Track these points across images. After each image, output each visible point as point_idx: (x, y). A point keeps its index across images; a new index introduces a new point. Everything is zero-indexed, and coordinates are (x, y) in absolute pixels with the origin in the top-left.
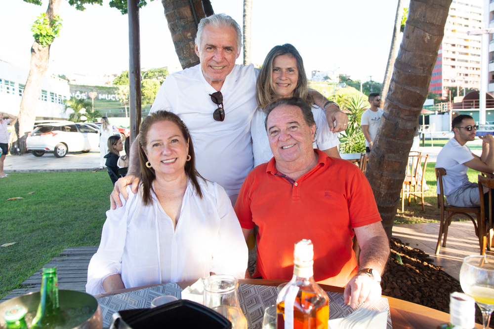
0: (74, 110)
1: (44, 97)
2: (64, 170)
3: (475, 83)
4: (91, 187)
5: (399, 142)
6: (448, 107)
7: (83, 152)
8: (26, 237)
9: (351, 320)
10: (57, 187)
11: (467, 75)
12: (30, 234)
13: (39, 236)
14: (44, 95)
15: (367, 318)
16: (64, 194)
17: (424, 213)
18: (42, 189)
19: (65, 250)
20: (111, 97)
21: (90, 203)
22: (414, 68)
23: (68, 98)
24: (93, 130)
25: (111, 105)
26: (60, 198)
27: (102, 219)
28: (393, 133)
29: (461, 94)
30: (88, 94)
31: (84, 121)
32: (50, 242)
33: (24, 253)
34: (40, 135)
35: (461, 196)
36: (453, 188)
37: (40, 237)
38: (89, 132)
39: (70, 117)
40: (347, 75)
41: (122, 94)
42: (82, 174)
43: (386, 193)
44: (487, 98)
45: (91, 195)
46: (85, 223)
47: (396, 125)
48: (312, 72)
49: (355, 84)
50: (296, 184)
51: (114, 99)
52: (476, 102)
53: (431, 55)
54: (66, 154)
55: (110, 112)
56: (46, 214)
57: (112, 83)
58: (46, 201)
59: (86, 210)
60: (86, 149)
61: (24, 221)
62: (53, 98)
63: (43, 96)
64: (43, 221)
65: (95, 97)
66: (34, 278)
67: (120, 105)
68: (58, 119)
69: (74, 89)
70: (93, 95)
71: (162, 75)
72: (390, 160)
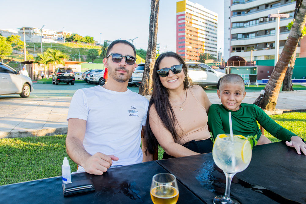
11: (197, 48)
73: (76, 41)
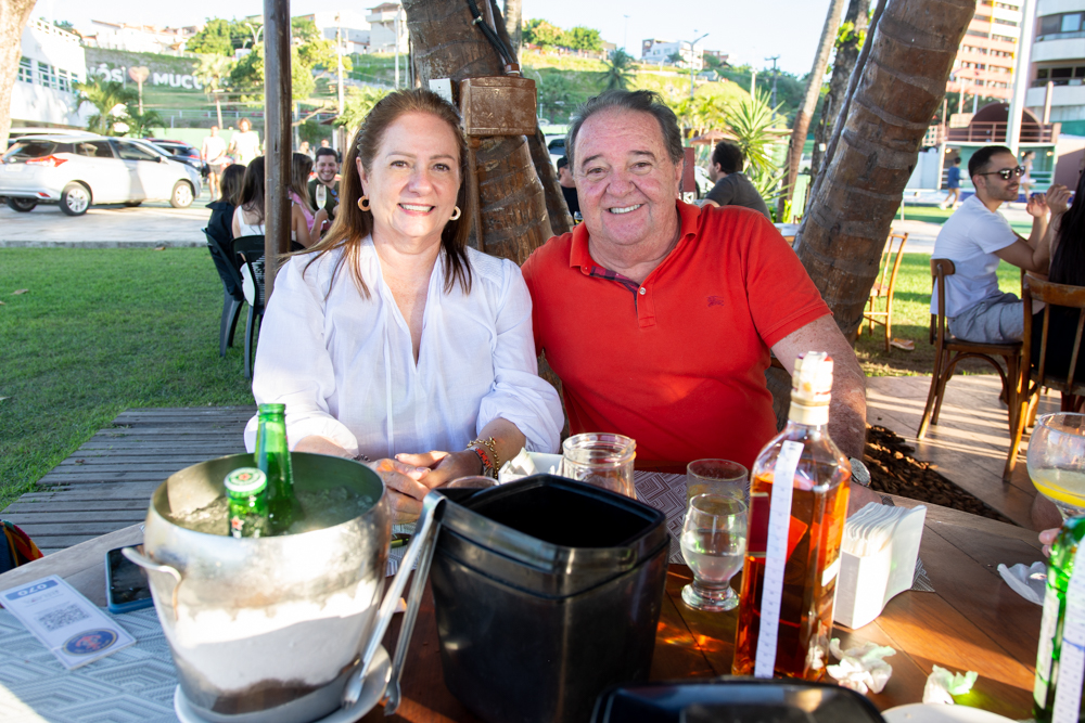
0: (98, 106)
1: (25, 72)
2: (89, 243)
3: (998, 85)
4: (158, 282)
5: (875, 196)
6: (939, 136)
7: (128, 205)
8: (26, 386)
9: (859, 524)
10: (80, 281)
11: (983, 67)
12: (35, 379)
13: (55, 384)
14: (25, 68)
15: (889, 520)
16: (98, 295)
17: (889, 357)
18: (43, 284)
19: (122, 414)
20: (181, 80)
21: (160, 317)
22: (924, 33)
23: (82, 79)
24: (149, 155)
25: (181, 100)
26: (89, 305)
27: (193, 352)
28: (863, 177)
29: (968, 109)
30: (127, 71)
31: (122, 135)
32: (83, 397)
33: (29, 420)
34: (25, 162)
35: (980, 321)
36: (965, 302)
37: (58, 387)
38: (137, 159)
39: (90, 122)
40: (721, 54)
41: (210, 74)
42: (131, 254)
43: (838, 306)
44: (1023, 121)
45: (161, 300)
46: (156, 358)
47: (872, 158)
48: (644, 42)
49: (737, 75)
50: (642, 291)
51: (189, 87)
52: (998, 127)
53: (962, 8)
54: (88, 208)
55: (181, 116)
56: (64, 338)
57: (183, 47)
58: (57, 309)
59: (155, 332)
60: (134, 199)
61: (16, 353)
62: (46, 78)
63: (21, 71)
64: (61, 353)
65: (145, 78)
66: (63, 470)
67: (204, 100)
68: (60, 126)
69: (94, 59)
70: (140, 74)
71: (303, 33)
72: (851, 234)
73: (541, 44)
